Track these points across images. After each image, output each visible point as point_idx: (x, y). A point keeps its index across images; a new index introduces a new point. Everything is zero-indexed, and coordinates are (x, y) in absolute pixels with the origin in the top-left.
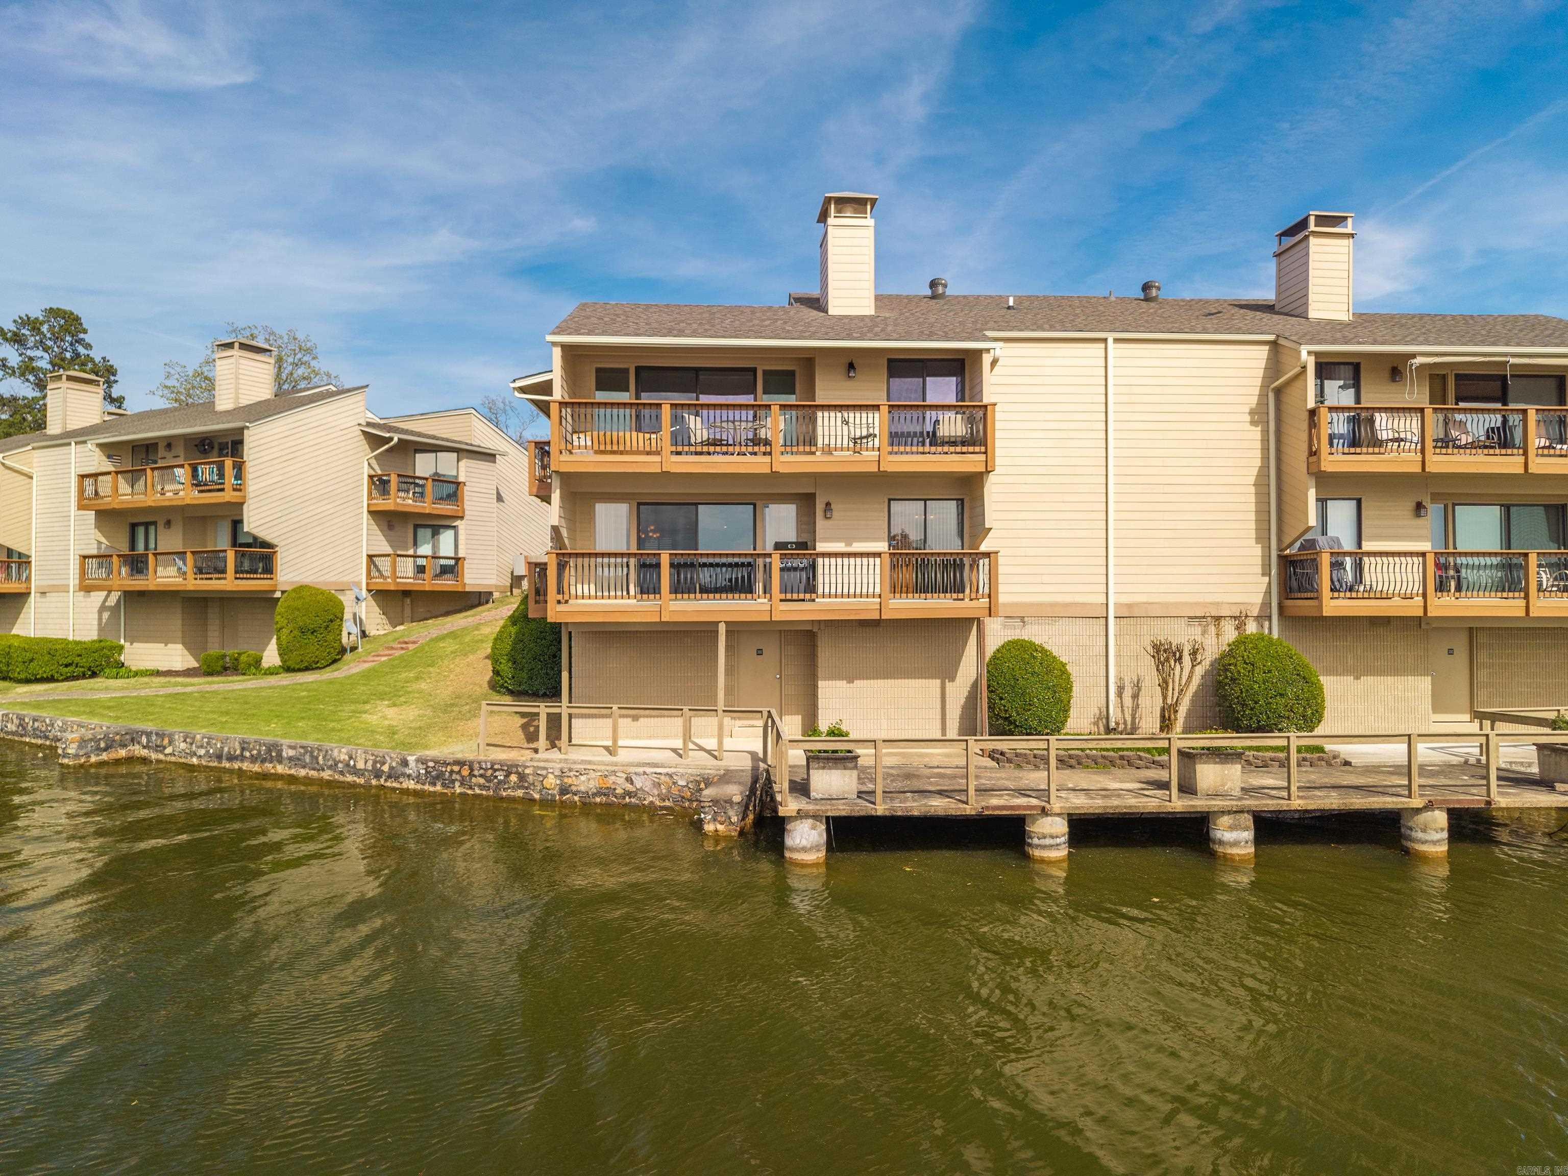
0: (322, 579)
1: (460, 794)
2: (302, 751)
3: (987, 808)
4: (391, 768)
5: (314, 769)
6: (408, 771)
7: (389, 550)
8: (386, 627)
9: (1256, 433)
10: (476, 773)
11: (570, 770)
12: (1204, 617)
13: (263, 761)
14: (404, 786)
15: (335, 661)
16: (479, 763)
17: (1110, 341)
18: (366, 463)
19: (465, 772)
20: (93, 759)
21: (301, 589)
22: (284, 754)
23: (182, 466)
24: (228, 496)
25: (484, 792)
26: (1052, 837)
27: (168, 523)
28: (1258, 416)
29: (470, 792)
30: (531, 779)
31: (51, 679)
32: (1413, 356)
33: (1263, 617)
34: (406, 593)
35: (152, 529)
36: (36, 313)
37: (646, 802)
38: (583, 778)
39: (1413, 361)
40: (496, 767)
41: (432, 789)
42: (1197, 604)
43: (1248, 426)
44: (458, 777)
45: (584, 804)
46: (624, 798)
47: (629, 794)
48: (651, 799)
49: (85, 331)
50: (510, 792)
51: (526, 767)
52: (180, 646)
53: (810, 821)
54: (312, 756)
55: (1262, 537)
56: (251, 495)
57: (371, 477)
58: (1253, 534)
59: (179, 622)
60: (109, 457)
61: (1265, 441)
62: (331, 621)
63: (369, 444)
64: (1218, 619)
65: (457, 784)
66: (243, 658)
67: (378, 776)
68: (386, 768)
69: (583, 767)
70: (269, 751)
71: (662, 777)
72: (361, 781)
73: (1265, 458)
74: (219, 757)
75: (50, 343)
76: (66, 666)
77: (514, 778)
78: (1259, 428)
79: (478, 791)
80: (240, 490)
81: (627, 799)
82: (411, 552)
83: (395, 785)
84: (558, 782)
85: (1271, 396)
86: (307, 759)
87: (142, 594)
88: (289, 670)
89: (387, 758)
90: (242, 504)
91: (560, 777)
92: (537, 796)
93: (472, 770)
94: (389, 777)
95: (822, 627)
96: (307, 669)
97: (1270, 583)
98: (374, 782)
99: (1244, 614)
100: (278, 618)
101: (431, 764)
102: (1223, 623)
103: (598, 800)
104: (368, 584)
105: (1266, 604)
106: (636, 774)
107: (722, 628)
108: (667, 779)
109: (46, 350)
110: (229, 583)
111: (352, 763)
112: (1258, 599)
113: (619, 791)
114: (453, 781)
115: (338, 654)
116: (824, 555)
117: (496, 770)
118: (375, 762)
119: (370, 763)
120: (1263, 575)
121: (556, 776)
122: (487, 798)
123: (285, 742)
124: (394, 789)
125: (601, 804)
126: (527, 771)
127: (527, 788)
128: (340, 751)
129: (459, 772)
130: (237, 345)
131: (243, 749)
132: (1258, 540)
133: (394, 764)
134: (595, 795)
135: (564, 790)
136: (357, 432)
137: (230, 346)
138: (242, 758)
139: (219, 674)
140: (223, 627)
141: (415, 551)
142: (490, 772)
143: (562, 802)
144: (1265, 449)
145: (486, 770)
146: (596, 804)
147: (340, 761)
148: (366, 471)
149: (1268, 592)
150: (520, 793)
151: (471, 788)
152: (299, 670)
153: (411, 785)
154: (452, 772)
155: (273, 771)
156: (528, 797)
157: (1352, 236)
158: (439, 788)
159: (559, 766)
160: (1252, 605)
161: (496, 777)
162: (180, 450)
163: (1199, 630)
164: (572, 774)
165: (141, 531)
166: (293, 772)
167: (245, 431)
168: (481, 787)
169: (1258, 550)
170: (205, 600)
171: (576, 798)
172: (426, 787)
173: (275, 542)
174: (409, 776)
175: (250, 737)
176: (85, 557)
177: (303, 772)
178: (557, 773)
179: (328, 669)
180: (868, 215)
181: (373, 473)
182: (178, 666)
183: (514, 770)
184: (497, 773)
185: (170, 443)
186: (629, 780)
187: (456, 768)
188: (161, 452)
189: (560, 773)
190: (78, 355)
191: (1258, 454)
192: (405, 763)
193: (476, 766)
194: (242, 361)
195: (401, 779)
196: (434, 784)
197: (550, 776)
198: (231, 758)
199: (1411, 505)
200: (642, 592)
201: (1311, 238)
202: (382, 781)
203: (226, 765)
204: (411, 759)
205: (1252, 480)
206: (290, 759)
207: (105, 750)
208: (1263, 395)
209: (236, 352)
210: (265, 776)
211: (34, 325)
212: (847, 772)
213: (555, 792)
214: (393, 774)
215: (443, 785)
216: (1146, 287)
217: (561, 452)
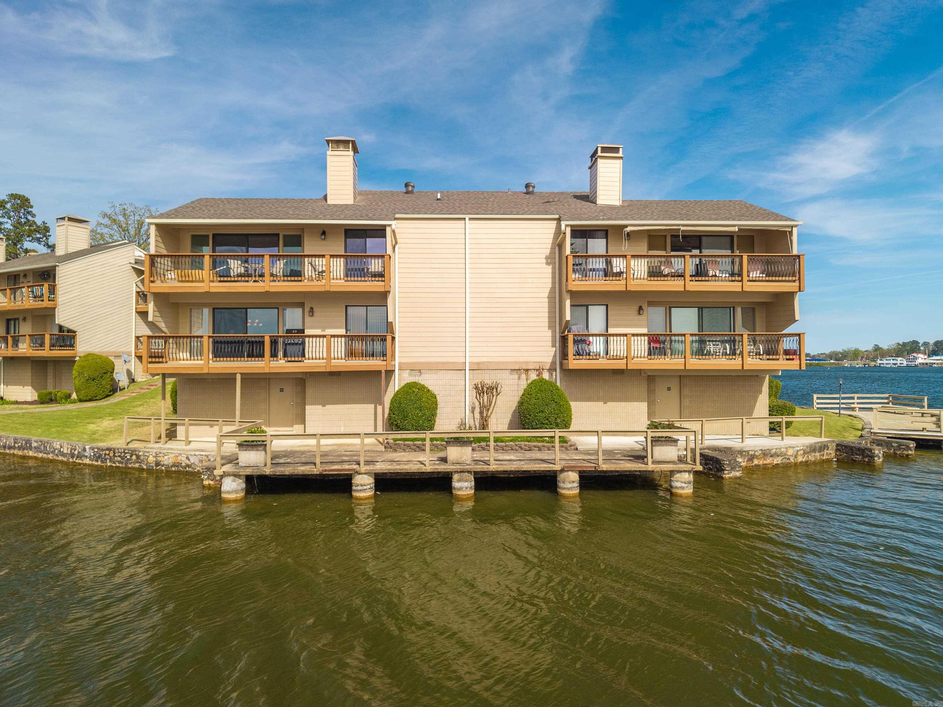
0: (106, 350)
1: (110, 466)
2: (40, 443)
3: (326, 471)
4: (79, 452)
5: (45, 453)
6: (86, 454)
8: (148, 377)
9: (549, 269)
10: (117, 455)
11: (160, 453)
12: (519, 370)
13: (24, 449)
14: (84, 462)
15: (108, 396)
16: (118, 449)
17: (467, 219)
18: (135, 285)
19: (112, 455)
21: (88, 356)
22: (33, 446)
23: (24, 287)
24: (46, 304)
25: (121, 465)
26: (362, 485)
27: (26, 319)
28: (549, 260)
29: (114, 465)
30: (142, 458)
32: (626, 226)
33: (552, 370)
35: (17, 322)
37: (196, 470)
38: (166, 457)
39: (626, 229)
40: (126, 451)
41: (96, 463)
42: (516, 362)
43: (545, 265)
44: (108, 457)
45: (167, 471)
46: (186, 468)
47: (188, 466)
48: (198, 468)
49: (32, 207)
50: (132, 465)
51: (140, 451)
52: (30, 388)
53: (232, 478)
54: (44, 446)
55: (551, 326)
56: (60, 303)
57: (138, 293)
58: (547, 324)
59: (30, 374)
61: (553, 273)
62: (105, 373)
63: (136, 274)
64: (527, 370)
65: (108, 461)
66: (59, 394)
67: (73, 457)
68: (76, 452)
69: (166, 451)
70: (26, 443)
71: (203, 457)
72: (65, 459)
73: (554, 283)
74: (4, 447)
75: (12, 214)
77: (134, 457)
78: (551, 267)
79: (118, 465)
80: (54, 301)
81: (187, 469)
83: (80, 461)
84: (154, 459)
85: (557, 249)
86: (42, 448)
87: (12, 359)
88: (81, 401)
89: (77, 447)
90: (55, 308)
91: (155, 457)
92: (145, 467)
93: (114, 453)
94: (78, 457)
95: (308, 376)
96: (90, 400)
97: (555, 351)
98: (71, 460)
99: (541, 367)
100: (74, 372)
101: (96, 450)
102: (530, 372)
103: (173, 469)
104: (135, 353)
105: (553, 363)
106: (191, 455)
107: (239, 377)
108: (206, 458)
109: (9, 218)
110: (46, 352)
111: (62, 450)
112: (550, 360)
113: (183, 464)
114: (106, 459)
115: (110, 391)
116: (309, 336)
117: (126, 453)
118: (71, 449)
119: (69, 450)
120: (553, 346)
121: (153, 456)
122: (122, 467)
123: (34, 438)
124: (80, 464)
125: (175, 471)
126: (140, 454)
127: (140, 463)
128: (56, 444)
129: (109, 454)
130: (66, 219)
131: (15, 443)
132: (550, 327)
133: (80, 450)
134: (172, 466)
135: (158, 464)
136: (129, 267)
137: (63, 219)
138: (14, 448)
139: (47, 403)
140: (55, 377)
142: (123, 454)
143: (157, 470)
144: (553, 278)
145: (121, 453)
146: (172, 471)
147: (57, 449)
148: (134, 289)
149: (555, 356)
150: (137, 465)
151: (114, 463)
152: (86, 401)
153: (87, 461)
154: (105, 454)
155: (27, 455)
156: (141, 467)
157: (622, 157)
158: (99, 463)
159: (155, 451)
160: (546, 363)
161: (126, 457)
162: (30, 278)
163: (516, 377)
164: (161, 455)
165: (12, 322)
166: (36, 455)
167: (57, 268)
168: (119, 462)
169: (549, 333)
170: (46, 361)
171: (163, 468)
172: (94, 462)
173: (75, 329)
174: (86, 457)
175: (18, 436)
177: (40, 455)
178: (154, 455)
179: (103, 400)
180: (351, 149)
181: (139, 290)
182: (29, 399)
183: (134, 453)
184: (127, 455)
185: (26, 274)
186: (188, 458)
187: (107, 452)
188: (22, 279)
190: (28, 220)
191: (550, 280)
192: (85, 450)
193: (117, 451)
194: (69, 227)
195: (83, 458)
196: (98, 461)
197: (151, 456)
198: (10, 448)
199: (637, 308)
200: (216, 357)
201: (598, 159)
202: (74, 459)
203: (8, 451)
204: (87, 447)
205: (546, 295)
206: (35, 448)
208: (553, 248)
209: (66, 222)
210: (24, 457)
211: (2, 204)
212: (259, 452)
213: (154, 465)
214: (79, 456)
215: (102, 461)
216: (527, 186)
217: (153, 282)
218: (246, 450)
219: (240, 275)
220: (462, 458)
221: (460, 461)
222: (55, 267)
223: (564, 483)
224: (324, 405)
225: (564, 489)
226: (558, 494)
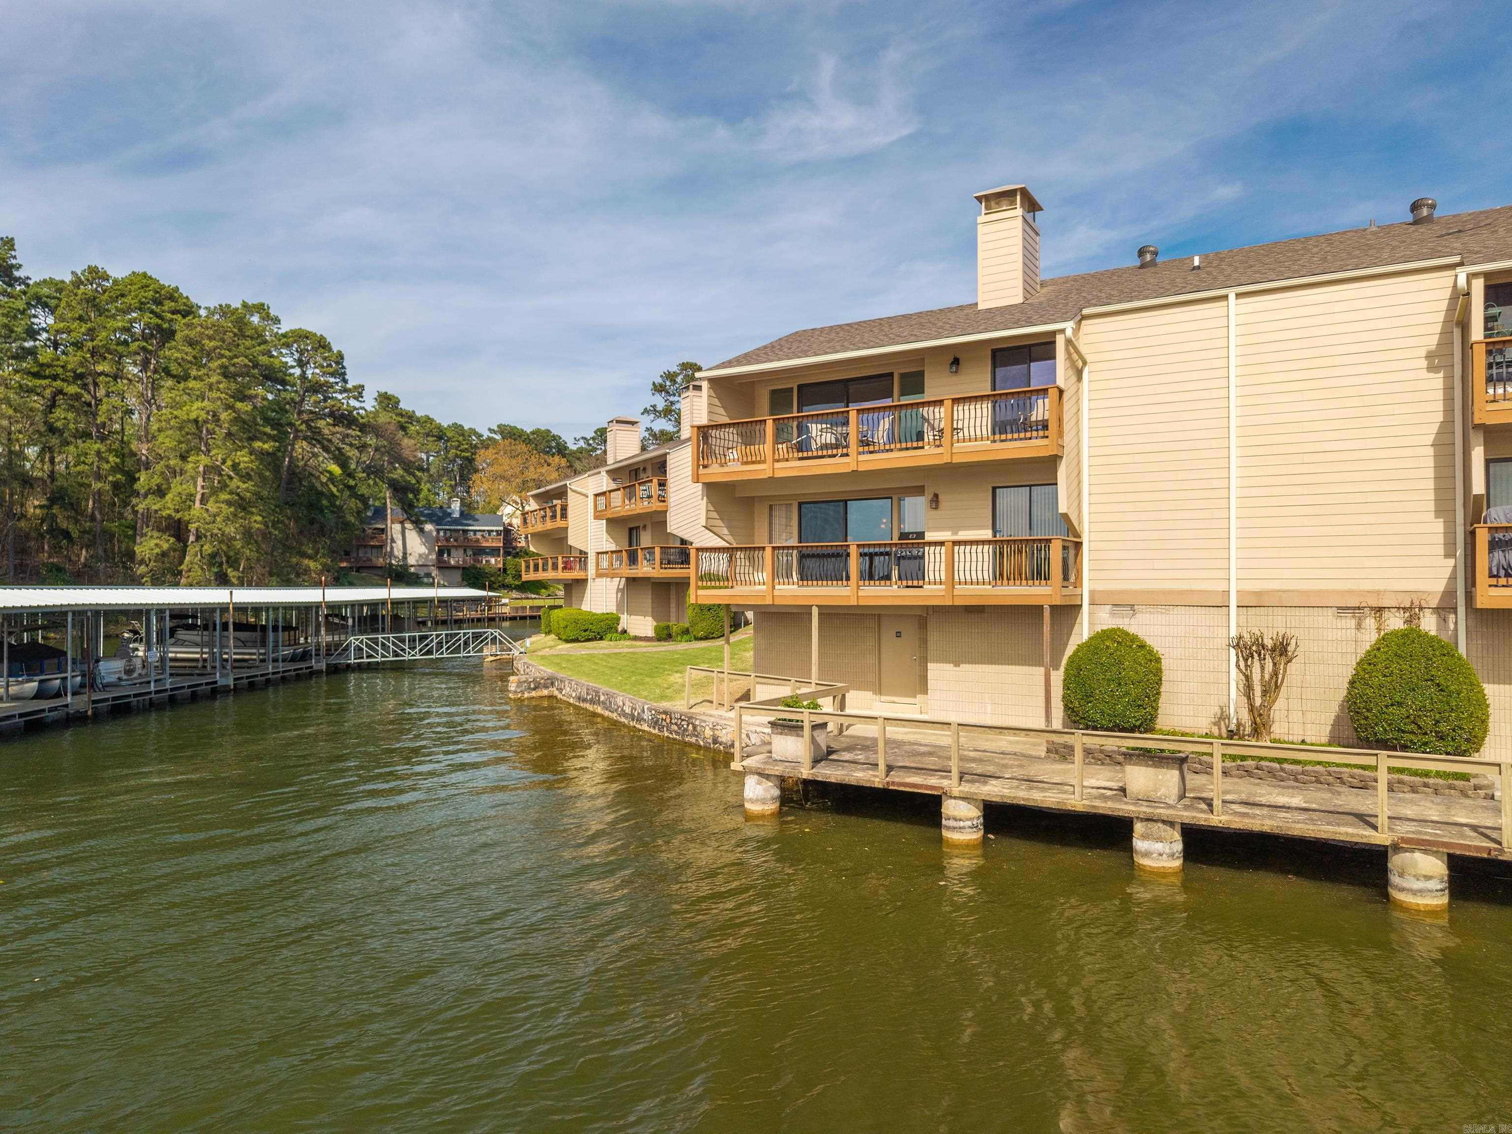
1: (668, 737)
2: (607, 697)
3: (893, 783)
4: (638, 714)
5: (611, 711)
6: (645, 717)
9: (1437, 381)
10: (673, 721)
11: (717, 725)
12: (1359, 608)
13: (594, 703)
14: (643, 728)
15: (730, 632)
16: (673, 714)
17: (1232, 297)
19: (668, 721)
20: (526, 695)
24: (656, 506)
25: (677, 737)
26: (955, 819)
27: (645, 527)
28: (1438, 359)
29: (671, 736)
30: (699, 729)
31: (576, 640)
33: (1444, 609)
36: (674, 369)
38: (723, 732)
40: (682, 717)
41: (654, 732)
42: (1350, 592)
43: (1424, 374)
44: (665, 724)
45: (725, 754)
50: (689, 739)
51: (696, 719)
52: (650, 619)
53: (756, 777)
54: (610, 701)
55: (1443, 509)
56: (673, 504)
58: (1431, 506)
59: (651, 601)
60: (614, 480)
61: (1448, 389)
64: (1380, 610)
65: (665, 729)
66: (676, 629)
67: (633, 720)
68: (636, 714)
69: (723, 723)
70: (596, 696)
72: (627, 722)
73: (1449, 410)
74: (580, 699)
76: (585, 631)
77: (691, 727)
78: (1441, 375)
79: (675, 736)
80: (664, 501)
83: (640, 727)
85: (1457, 333)
87: (636, 580)
88: (695, 638)
89: (637, 706)
90: (666, 511)
91: (713, 729)
92: (702, 744)
93: (671, 719)
94: (637, 720)
95: (931, 613)
96: (706, 638)
97: (1455, 566)
98: (631, 724)
99: (1416, 603)
101: (654, 712)
102: (1386, 614)
105: (1449, 594)
106: (751, 732)
107: (815, 611)
110: (657, 572)
111: (624, 708)
112: (1440, 586)
114: (663, 727)
116: (930, 544)
117: (682, 720)
118: (632, 709)
119: (630, 709)
120: (1447, 556)
121: (710, 729)
122: (680, 742)
123: (602, 690)
124: (640, 731)
126: (697, 723)
127: (697, 736)
128: (620, 699)
129: (666, 720)
131: (587, 694)
132: (1439, 512)
133: (640, 711)
135: (713, 740)
138: (586, 700)
139: (665, 640)
140: (677, 604)
142: (680, 721)
143: (713, 750)
144: (1448, 399)
145: (677, 719)
147: (620, 707)
149: (1453, 578)
150: (694, 740)
151: (671, 733)
152: (701, 640)
153: (645, 727)
155: (597, 711)
156: (698, 743)
158: (656, 731)
159: (712, 719)
160: (1429, 593)
161: (683, 726)
162: (647, 470)
163: (1353, 623)
164: (718, 728)
165: (634, 531)
166: (603, 712)
167: (669, 456)
169: (1439, 526)
171: (719, 747)
172: (652, 730)
173: (690, 539)
174: (645, 721)
175: (590, 685)
176: (598, 553)
177: (607, 713)
178: (712, 726)
179: (721, 639)
180: (1018, 205)
182: (647, 634)
183: (691, 721)
184: (683, 723)
185: (645, 467)
186: (747, 737)
187: (664, 717)
188: (642, 474)
191: (1440, 406)
192: (644, 711)
193: (672, 716)
195: (642, 723)
196: (655, 728)
197: (707, 728)
198: (583, 700)
200: (802, 580)
202: (635, 723)
203: (582, 704)
204: (646, 707)
205: (1430, 439)
206: (603, 702)
207: (534, 689)
208: (1446, 333)
210: (594, 714)
211: (671, 376)
212: (799, 739)
213: (710, 741)
214: (639, 719)
215: (659, 729)
216: (1415, 207)
217: (705, 467)
218: (781, 734)
219: (825, 447)
220: (1156, 791)
221: (1153, 796)
222: (666, 454)
223: (1401, 875)
224: (957, 664)
225: (1402, 890)
226: (1388, 900)
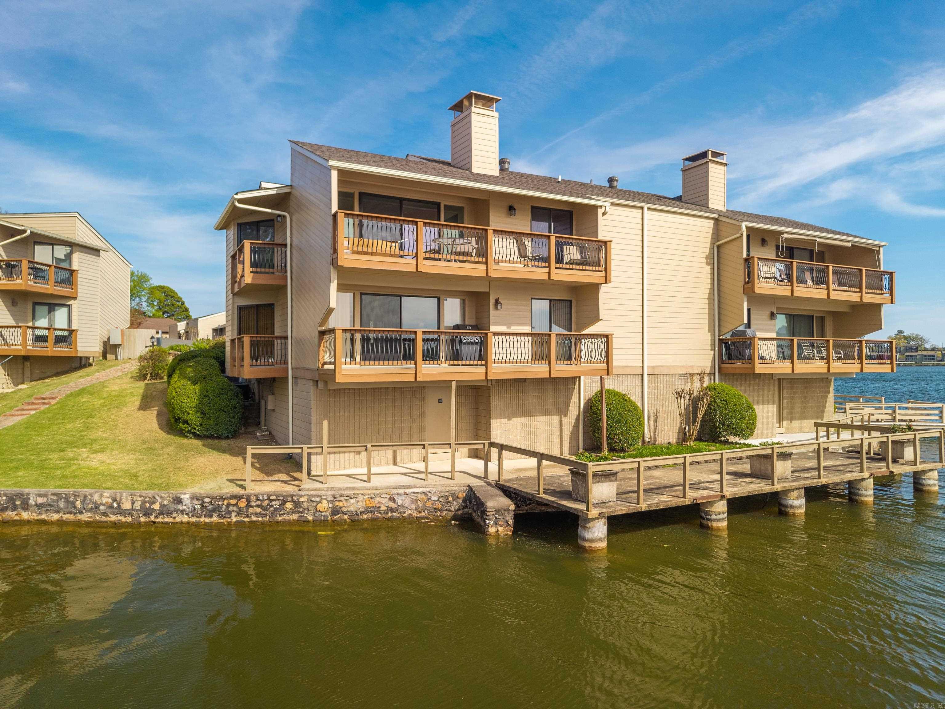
1: (236, 522)
2: (55, 498)
3: (696, 499)
4: (162, 506)
5: (70, 513)
6: (182, 508)
7: (12, 323)
9: (708, 269)
10: (253, 504)
11: (341, 496)
12: (686, 374)
14: (177, 520)
16: (256, 496)
17: (646, 209)
19: (243, 504)
22: (32, 502)
25: (260, 519)
26: (720, 514)
28: (709, 260)
29: (246, 520)
30: (305, 505)
32: (783, 233)
33: (712, 374)
34: (26, 358)
37: (405, 515)
38: (352, 501)
39: (783, 236)
40: (272, 498)
41: (207, 520)
42: (683, 366)
43: (704, 265)
44: (235, 509)
45: (353, 521)
46: (387, 513)
47: (392, 510)
48: (410, 512)
50: (286, 517)
51: (301, 496)
53: (599, 521)
54: (67, 500)
55: (712, 329)
58: (707, 327)
61: (713, 274)
64: (692, 375)
67: (147, 513)
68: (156, 506)
69: (351, 492)
70: (11, 500)
71: (419, 495)
72: (128, 519)
73: (713, 284)
78: (710, 267)
79: (254, 518)
81: (390, 514)
82: (30, 324)
83: (167, 520)
84: (330, 506)
85: (715, 250)
86: (62, 504)
89: (157, 498)
91: (332, 502)
92: (310, 518)
93: (249, 501)
94: (161, 513)
95: (493, 383)
97: (714, 355)
98: (143, 519)
99: (703, 373)
101: (207, 500)
102: (694, 377)
103: (365, 516)
105: (713, 367)
106: (398, 494)
108: (423, 496)
111: (115, 505)
112: (709, 364)
113: (383, 508)
114: (230, 513)
117: (272, 501)
118: (144, 502)
119: (137, 504)
120: (711, 350)
121: (328, 502)
122: (263, 522)
124: (165, 524)
125: (367, 519)
126: (302, 499)
127: (302, 513)
128: (102, 496)
129: (236, 504)
132: (709, 330)
133: (165, 503)
134: (363, 513)
135: (335, 512)
141: (34, 324)
142: (266, 502)
143: (333, 521)
144: (713, 279)
145: (262, 501)
146: (363, 520)
147: (102, 504)
149: (714, 360)
150: (295, 517)
151: (247, 516)
153: (185, 518)
154: (229, 505)
155: (17, 518)
156: (303, 519)
157: (726, 165)
158: (215, 519)
159: (330, 493)
160: (707, 367)
161: (272, 506)
163: (684, 382)
164: (342, 498)
166: (42, 517)
168: (260, 515)
169: (709, 336)
171: (346, 517)
172: (202, 519)
174: (183, 511)
177: (55, 517)
178: (330, 499)
180: (494, 109)
183: (290, 499)
184: (273, 503)
186: (392, 499)
187: (233, 502)
189: (332, 499)
191: (709, 281)
192: (179, 501)
193: (253, 498)
195: (174, 515)
196: (211, 516)
197: (323, 501)
199: (768, 313)
201: (710, 163)
202: (152, 518)
204: (186, 498)
205: (706, 296)
206: (39, 505)
208: (712, 248)
213: (327, 513)
214: (164, 511)
215: (220, 516)
216: (611, 180)
